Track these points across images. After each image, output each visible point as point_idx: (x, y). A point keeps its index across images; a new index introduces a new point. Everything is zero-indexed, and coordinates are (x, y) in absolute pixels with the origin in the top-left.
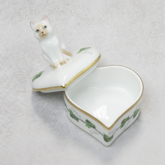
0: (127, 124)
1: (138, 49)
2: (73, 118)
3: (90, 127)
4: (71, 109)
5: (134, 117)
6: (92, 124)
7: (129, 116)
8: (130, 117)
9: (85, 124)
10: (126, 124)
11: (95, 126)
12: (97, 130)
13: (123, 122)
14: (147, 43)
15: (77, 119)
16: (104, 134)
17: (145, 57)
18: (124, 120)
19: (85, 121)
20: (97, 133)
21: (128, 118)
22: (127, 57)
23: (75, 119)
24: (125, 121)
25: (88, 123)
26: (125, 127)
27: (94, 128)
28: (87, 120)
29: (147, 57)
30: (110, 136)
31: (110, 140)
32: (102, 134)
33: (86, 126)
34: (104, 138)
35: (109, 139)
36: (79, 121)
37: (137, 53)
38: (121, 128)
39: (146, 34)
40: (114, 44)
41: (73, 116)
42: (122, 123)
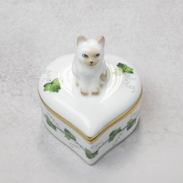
0: (119, 138)
1: (167, 39)
2: (50, 125)
3: (70, 138)
4: (47, 114)
5: (128, 129)
6: (72, 135)
7: (120, 128)
8: (122, 128)
9: (64, 134)
10: (116, 137)
11: (75, 137)
12: (77, 143)
13: (112, 135)
14: (179, 32)
15: (55, 127)
16: (85, 148)
17: (176, 51)
18: (113, 132)
19: (63, 130)
20: (78, 146)
21: (120, 130)
22: (153, 50)
23: (52, 127)
24: (114, 134)
25: (67, 134)
26: (116, 141)
27: (75, 140)
28: (65, 129)
29: (178, 50)
30: (93, 151)
31: (94, 157)
32: (83, 148)
33: (65, 136)
34: (86, 154)
35: (92, 156)
36: (57, 130)
37: (166, 45)
38: (109, 142)
39: (177, 20)
40: (136, 33)
41: (50, 124)
42: (110, 135)
